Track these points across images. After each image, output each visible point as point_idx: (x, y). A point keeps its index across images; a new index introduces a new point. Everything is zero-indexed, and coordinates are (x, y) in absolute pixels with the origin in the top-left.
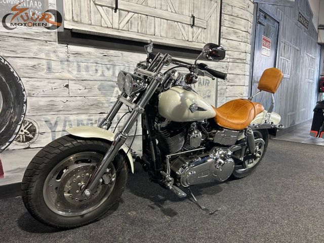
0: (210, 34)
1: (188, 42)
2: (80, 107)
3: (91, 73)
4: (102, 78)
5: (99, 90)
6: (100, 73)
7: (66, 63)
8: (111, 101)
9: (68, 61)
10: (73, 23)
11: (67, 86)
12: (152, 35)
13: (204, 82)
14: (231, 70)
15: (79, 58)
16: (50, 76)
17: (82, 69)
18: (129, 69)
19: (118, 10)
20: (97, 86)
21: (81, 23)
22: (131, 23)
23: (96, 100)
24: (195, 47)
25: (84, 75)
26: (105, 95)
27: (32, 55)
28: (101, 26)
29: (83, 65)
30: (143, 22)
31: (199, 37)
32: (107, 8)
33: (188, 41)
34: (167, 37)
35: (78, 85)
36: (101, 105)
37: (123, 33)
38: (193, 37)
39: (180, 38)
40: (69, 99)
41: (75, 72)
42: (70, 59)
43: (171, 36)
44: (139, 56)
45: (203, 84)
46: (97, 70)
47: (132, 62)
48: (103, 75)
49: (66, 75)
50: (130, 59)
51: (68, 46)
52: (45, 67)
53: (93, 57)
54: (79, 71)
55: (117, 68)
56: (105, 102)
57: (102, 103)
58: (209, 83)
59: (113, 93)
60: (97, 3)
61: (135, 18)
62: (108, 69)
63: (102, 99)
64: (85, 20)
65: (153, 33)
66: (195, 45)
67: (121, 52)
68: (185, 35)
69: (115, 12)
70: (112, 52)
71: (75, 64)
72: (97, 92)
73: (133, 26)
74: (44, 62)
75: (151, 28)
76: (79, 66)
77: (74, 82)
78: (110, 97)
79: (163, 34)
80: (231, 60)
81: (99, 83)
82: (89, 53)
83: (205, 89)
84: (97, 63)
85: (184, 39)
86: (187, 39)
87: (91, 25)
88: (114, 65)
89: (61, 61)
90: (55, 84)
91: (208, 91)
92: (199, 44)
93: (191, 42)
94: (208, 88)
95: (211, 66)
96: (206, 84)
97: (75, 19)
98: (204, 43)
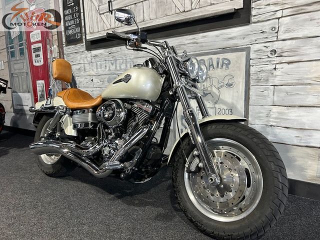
3: (103, 69)
4: (109, 72)
5: (108, 82)
6: (108, 69)
7: (91, 64)
10: (91, 35)
11: (92, 80)
12: (141, 22)
13: (218, 64)
14: (287, 31)
15: (97, 59)
16: (85, 74)
17: (99, 67)
18: (126, 61)
19: (113, 12)
20: (106, 79)
21: (94, 33)
24: (196, 15)
25: (100, 71)
27: (78, 62)
28: (104, 30)
29: (98, 63)
32: (106, 13)
33: (184, 11)
34: (157, 18)
35: (97, 79)
39: (173, 12)
40: (94, 89)
41: (95, 70)
42: (93, 61)
43: (161, 15)
45: (218, 67)
46: (106, 66)
47: (128, 54)
48: (109, 70)
49: (92, 73)
50: (126, 52)
51: (92, 52)
52: (83, 68)
53: (103, 56)
54: (97, 69)
55: (118, 62)
58: (229, 63)
60: (101, 13)
62: (112, 64)
64: (96, 30)
65: (142, 19)
66: (195, 13)
67: (120, 47)
68: (179, 6)
69: (112, 14)
70: (114, 49)
71: (95, 63)
72: (106, 84)
74: (82, 65)
75: (140, 15)
76: (97, 65)
77: (95, 77)
79: (152, 17)
80: (286, 12)
81: (107, 76)
82: (101, 54)
83: (220, 74)
84: (106, 61)
85: (178, 11)
86: (182, 10)
87: (99, 32)
88: (116, 60)
89: (89, 63)
90: (88, 80)
91: (229, 77)
92: (202, 9)
93: (190, 11)
94: (227, 72)
95: (232, 35)
96: (222, 66)
97: (91, 32)
98: (211, 5)
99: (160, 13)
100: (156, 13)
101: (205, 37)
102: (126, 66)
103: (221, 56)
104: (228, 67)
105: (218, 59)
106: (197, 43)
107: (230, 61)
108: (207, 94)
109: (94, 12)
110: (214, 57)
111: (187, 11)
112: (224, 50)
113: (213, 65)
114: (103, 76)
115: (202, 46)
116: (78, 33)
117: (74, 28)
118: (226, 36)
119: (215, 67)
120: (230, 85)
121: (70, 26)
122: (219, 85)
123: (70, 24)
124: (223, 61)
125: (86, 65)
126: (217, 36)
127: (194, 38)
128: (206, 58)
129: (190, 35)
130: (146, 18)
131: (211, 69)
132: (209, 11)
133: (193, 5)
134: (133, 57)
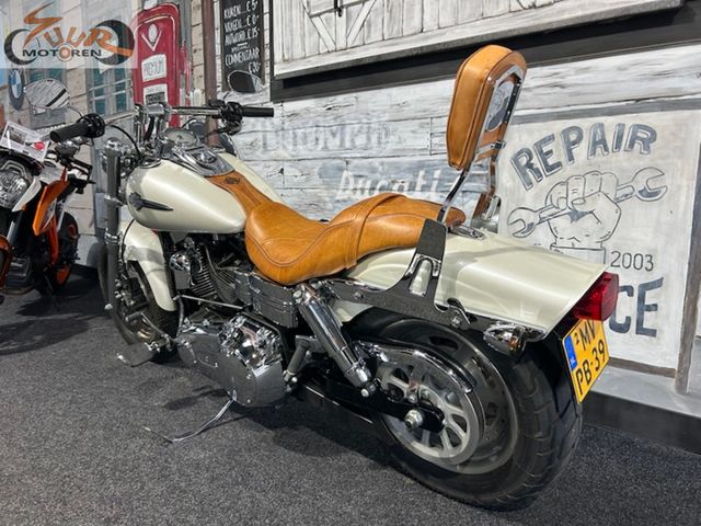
1: (533, 12)
3: (309, 145)
4: (324, 154)
5: (321, 177)
6: (321, 145)
7: (281, 133)
8: (338, 198)
9: (283, 129)
10: (284, 65)
11: (282, 171)
12: (415, 34)
13: (619, 138)
15: (297, 122)
16: (265, 157)
17: (299, 141)
18: (369, 128)
19: (344, 10)
20: (316, 170)
21: (293, 60)
22: (369, 25)
23: (316, 195)
24: (566, 16)
25: (302, 151)
26: (329, 186)
28: (319, 54)
29: (299, 132)
30: (394, 10)
32: (327, 14)
33: (534, 6)
34: (457, 24)
35: (293, 169)
36: (321, 205)
37: (355, 53)
40: (285, 192)
41: (290, 147)
42: (286, 126)
43: (470, 16)
44: (390, 95)
45: (618, 146)
46: (317, 139)
47: (374, 111)
48: (325, 148)
49: (283, 154)
50: (371, 107)
51: (284, 104)
52: (261, 143)
53: (312, 115)
54: (295, 145)
55: (348, 129)
56: (327, 199)
57: (324, 202)
58: (653, 138)
59: (340, 181)
60: (313, 13)
61: (376, 10)
62: (334, 135)
63: (324, 195)
64: (298, 53)
65: (418, 28)
66: (563, 11)
67: (355, 95)
69: (340, 16)
70: (340, 99)
71: (291, 132)
72: (316, 180)
73: (373, 29)
74: (260, 136)
75: (412, 18)
76: (295, 136)
77: (288, 163)
78: (334, 191)
81: (320, 163)
82: (308, 110)
83: (625, 164)
84: (317, 126)
85: (515, 6)
86: (527, 3)
87: (305, 58)
88: (343, 125)
89: (276, 132)
90: (271, 169)
91: (648, 174)
93: (549, 5)
94: (646, 161)
95: (667, 66)
96: (632, 145)
97: (286, 57)
99: (468, 11)
100: (456, 11)
101: (586, 70)
102: (369, 139)
103: (629, 120)
104: (647, 148)
105: (622, 126)
106: (562, 87)
107: (653, 133)
108: (583, 214)
109: (296, 13)
110: (610, 122)
111: (542, 6)
112: (640, 104)
113: (603, 141)
114: (309, 163)
115: (578, 94)
116: (254, 60)
117: (244, 50)
118: (646, 69)
119: (610, 146)
120: (650, 194)
121: (234, 45)
122: (620, 194)
123: (235, 41)
124: (634, 133)
125: (269, 136)
126: (621, 69)
127: (556, 74)
128: (585, 124)
129: (543, 65)
130: (429, 23)
131: (599, 150)
132: (605, 5)
134: (387, 118)
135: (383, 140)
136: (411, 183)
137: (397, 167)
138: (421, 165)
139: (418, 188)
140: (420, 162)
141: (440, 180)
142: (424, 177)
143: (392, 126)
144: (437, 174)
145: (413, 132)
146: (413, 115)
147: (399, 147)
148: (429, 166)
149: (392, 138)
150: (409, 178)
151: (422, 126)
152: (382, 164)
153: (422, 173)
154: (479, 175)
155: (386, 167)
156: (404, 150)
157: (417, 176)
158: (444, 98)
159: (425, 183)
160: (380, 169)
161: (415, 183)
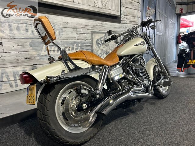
0: (114, 3)
1: (99, 9)
2: (15, 61)
3: (22, 32)
4: (32, 36)
5: (31, 46)
6: (30, 32)
8: (42, 55)
11: (1, 44)
12: (71, 2)
17: (13, 29)
20: (28, 43)
23: (28, 54)
25: (16, 34)
26: (36, 50)
29: (14, 25)
31: (107, 5)
33: (99, 7)
34: (83, 4)
35: (11, 43)
36: (33, 58)
38: (102, 5)
39: (93, 5)
40: (4, 54)
41: (7, 32)
43: (86, 3)
44: (62, 19)
46: (27, 30)
47: (56, 23)
49: (2, 34)
50: (55, 21)
54: (11, 30)
56: (36, 55)
57: (34, 57)
59: (42, 48)
63: (34, 53)
66: (104, 11)
68: (96, 3)
71: (7, 24)
72: (28, 47)
76: (10, 27)
77: (7, 40)
78: (40, 52)
79: (80, 2)
80: (129, 22)
81: (30, 40)
84: (27, 24)
85: (96, 6)
86: (98, 6)
92: (107, 10)
93: (101, 8)
95: (116, 26)
98: (110, 9)
101: (106, 24)
106: (103, 27)
111: (100, 8)
115: (105, 29)
127: (102, 24)
129: (100, 21)
133: (103, 6)
134: (61, 26)
135: (61, 33)
136: (72, 48)
137: (67, 43)
138: (75, 42)
139: (74, 49)
140: (74, 41)
141: (80, 47)
142: (76, 46)
143: (64, 29)
144: (80, 45)
145: (71, 32)
146: (71, 27)
147: (67, 36)
148: (77, 43)
149: (64, 33)
150: (71, 46)
151: (74, 31)
152: (61, 41)
153: (75, 45)
154: (90, 45)
155: (63, 43)
156: (69, 37)
157: (74, 46)
158: (79, 24)
159: (76, 48)
160: (61, 43)
161: (74, 48)
